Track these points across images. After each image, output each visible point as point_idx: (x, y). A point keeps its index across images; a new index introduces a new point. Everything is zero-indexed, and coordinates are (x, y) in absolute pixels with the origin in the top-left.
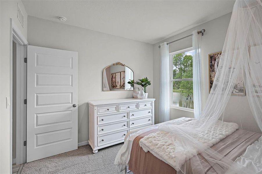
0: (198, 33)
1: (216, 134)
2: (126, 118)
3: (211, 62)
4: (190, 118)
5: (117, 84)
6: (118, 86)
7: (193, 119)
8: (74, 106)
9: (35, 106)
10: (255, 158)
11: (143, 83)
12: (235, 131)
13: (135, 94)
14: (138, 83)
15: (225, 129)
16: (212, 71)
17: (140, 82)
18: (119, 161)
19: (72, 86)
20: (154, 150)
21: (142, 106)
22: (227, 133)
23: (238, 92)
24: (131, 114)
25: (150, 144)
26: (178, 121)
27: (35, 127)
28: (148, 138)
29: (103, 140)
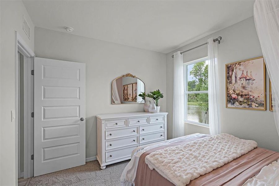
0: (214, 41)
1: (229, 153)
2: (135, 133)
3: (229, 73)
4: (204, 135)
5: (129, 96)
6: (130, 99)
7: (208, 135)
8: (82, 120)
9: (43, 119)
10: (269, 180)
11: (154, 96)
12: (253, 150)
13: (146, 108)
14: (149, 96)
15: (241, 147)
16: (229, 83)
17: (152, 94)
18: (125, 178)
19: (79, 98)
20: (159, 168)
21: (153, 121)
22: (242, 151)
23: (258, 107)
24: (141, 129)
25: (156, 162)
26: (191, 137)
27: (43, 141)
28: (154, 155)
29: (111, 156)
